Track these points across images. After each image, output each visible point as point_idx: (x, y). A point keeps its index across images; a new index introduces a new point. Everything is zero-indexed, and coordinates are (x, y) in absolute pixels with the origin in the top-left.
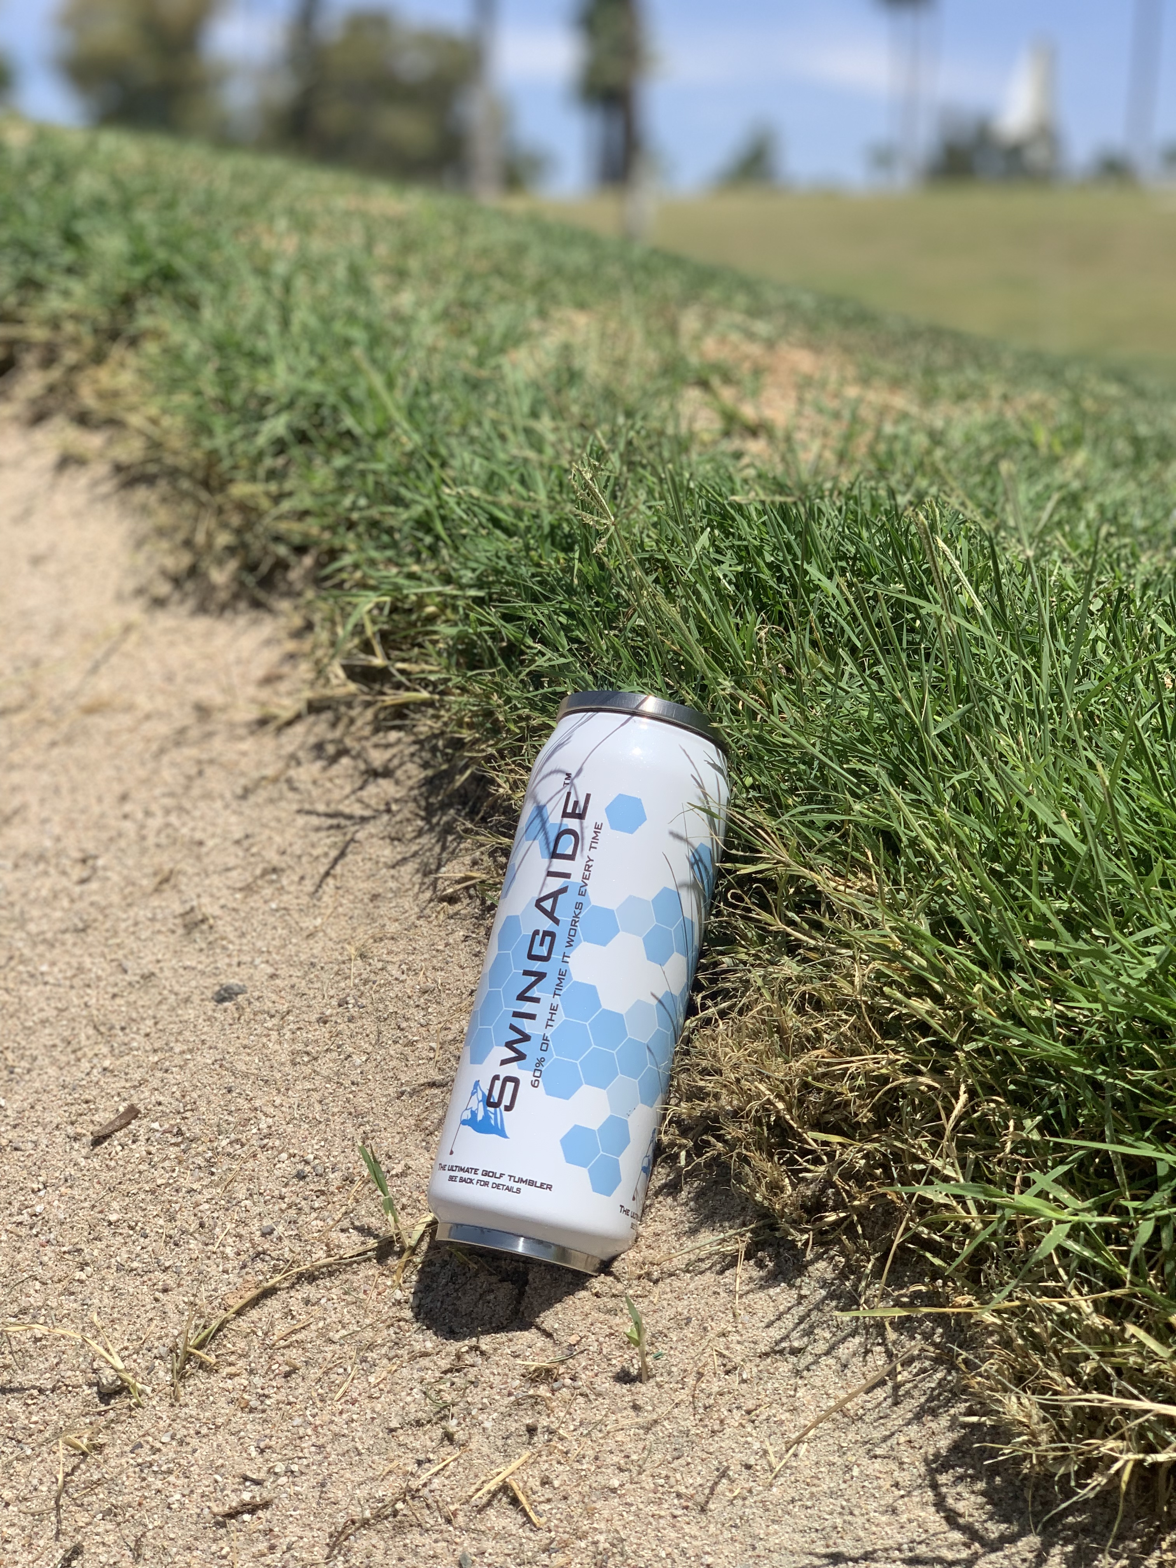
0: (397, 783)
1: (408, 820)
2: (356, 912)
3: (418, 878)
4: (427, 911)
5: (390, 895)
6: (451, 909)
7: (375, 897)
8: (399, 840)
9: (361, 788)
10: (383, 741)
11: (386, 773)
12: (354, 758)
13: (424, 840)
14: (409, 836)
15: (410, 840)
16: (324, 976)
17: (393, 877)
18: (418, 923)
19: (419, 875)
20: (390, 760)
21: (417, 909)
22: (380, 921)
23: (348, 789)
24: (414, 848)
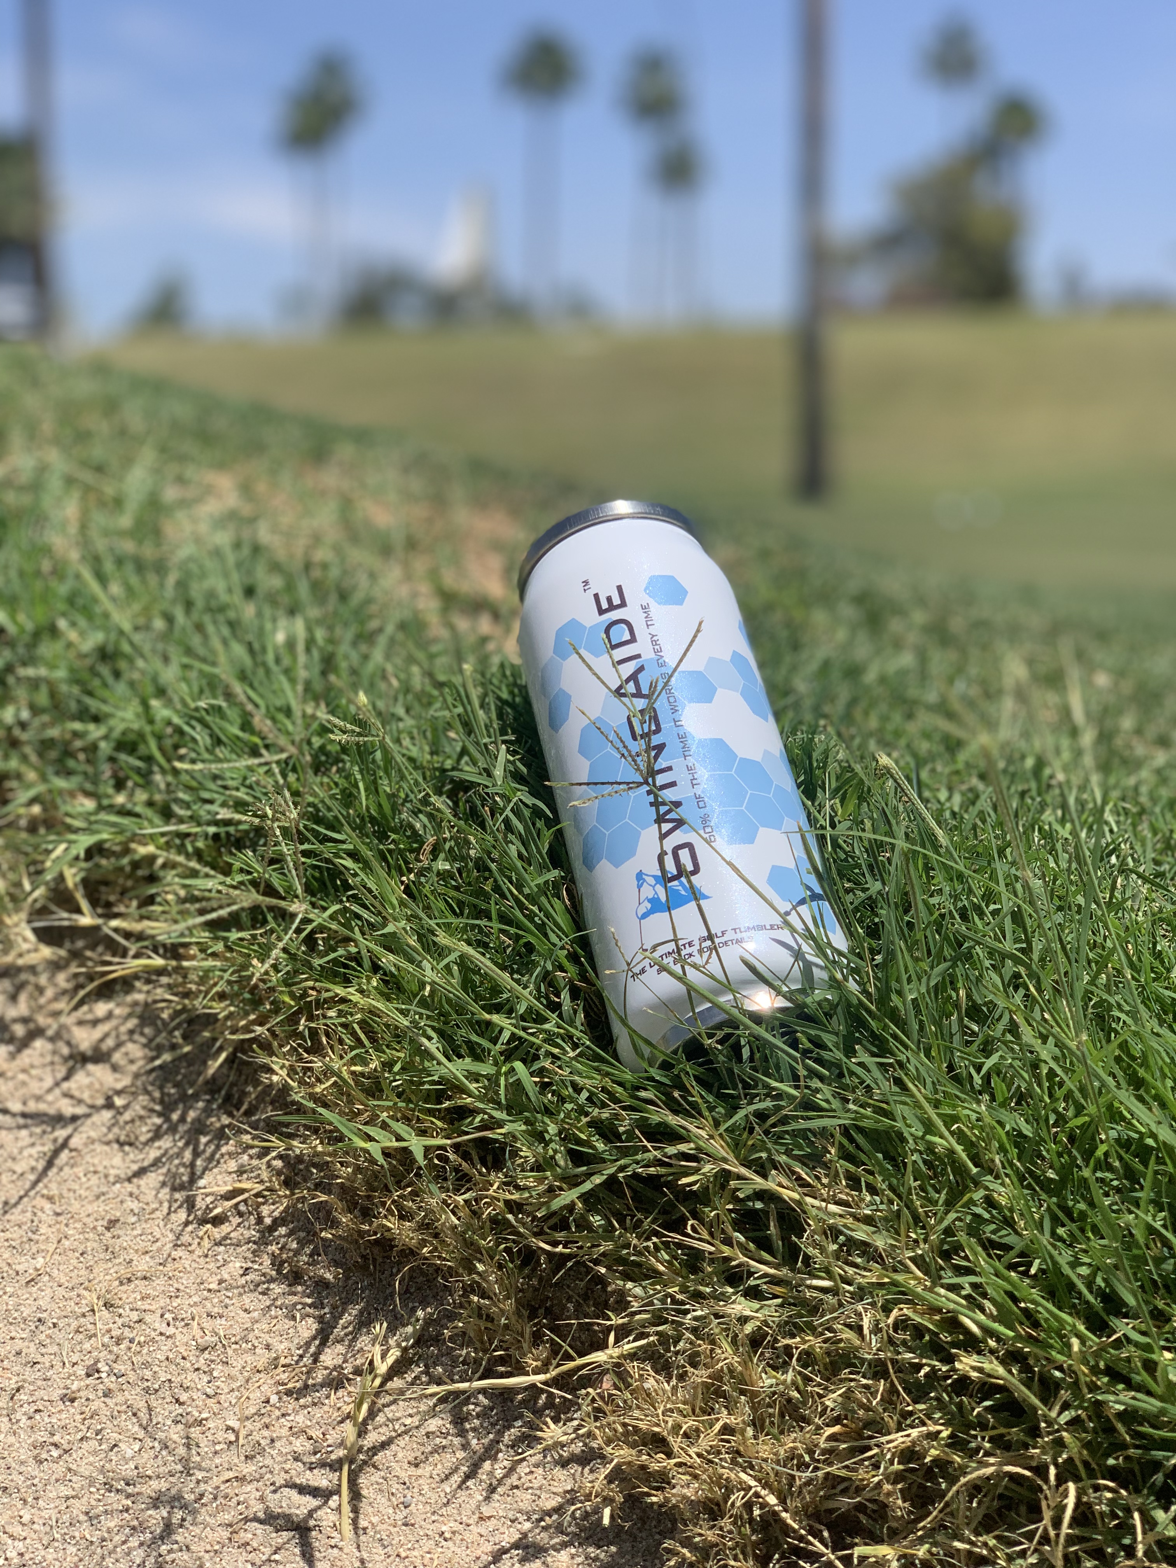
0: (115, 1068)
1: (141, 1118)
2: (90, 1245)
3: (165, 1193)
4: (186, 1238)
5: (133, 1219)
6: (218, 1232)
7: (112, 1224)
8: (131, 1144)
9: (67, 1078)
10: (89, 1017)
11: (98, 1056)
12: (52, 1040)
13: (166, 1143)
14: (143, 1139)
15: (146, 1144)
16: (59, 1336)
17: (131, 1195)
18: (175, 1254)
19: (167, 1190)
20: (102, 1040)
21: (171, 1237)
22: (124, 1256)
23: (49, 1082)
24: (153, 1154)
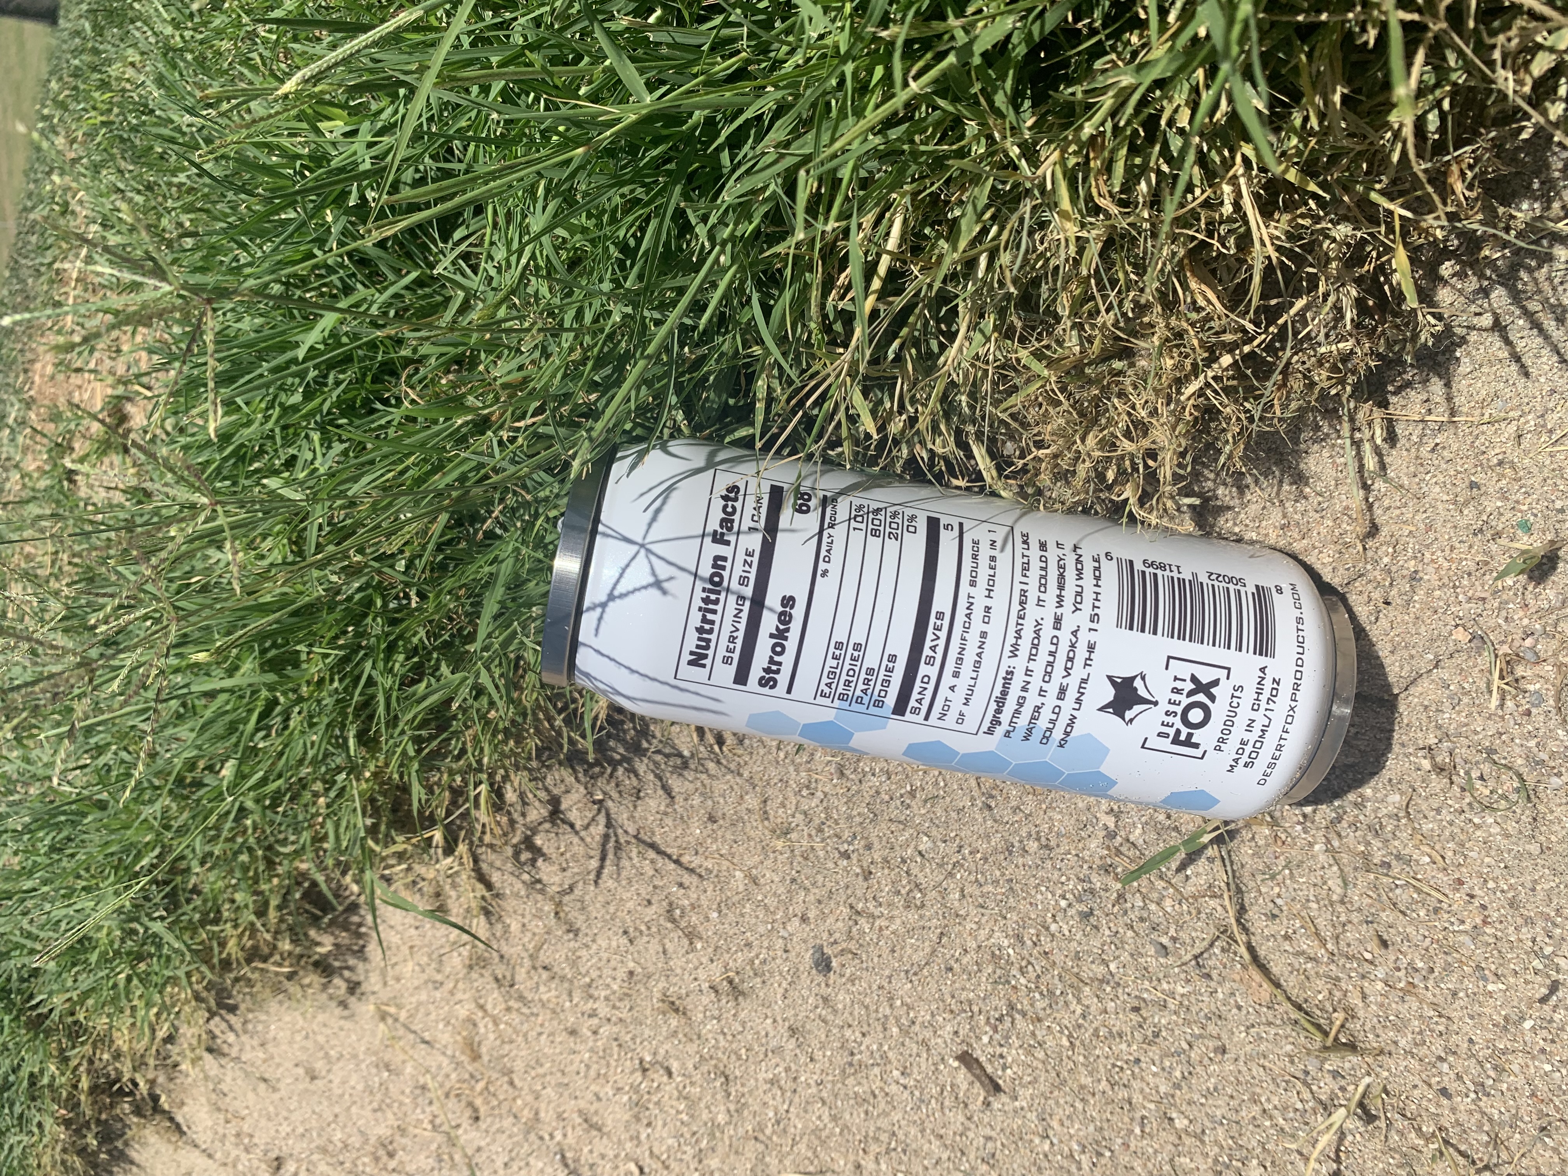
0: (567, 792)
1: (617, 784)
2: (729, 836)
5: (709, 803)
7: (712, 819)
8: (639, 791)
9: (572, 826)
11: (555, 802)
12: (536, 833)
13: (642, 769)
14: (635, 782)
15: (641, 781)
16: (809, 871)
17: (686, 799)
18: (746, 774)
19: (687, 774)
20: (540, 799)
21: (729, 777)
22: (742, 813)
23: (576, 840)
24: (650, 777)
